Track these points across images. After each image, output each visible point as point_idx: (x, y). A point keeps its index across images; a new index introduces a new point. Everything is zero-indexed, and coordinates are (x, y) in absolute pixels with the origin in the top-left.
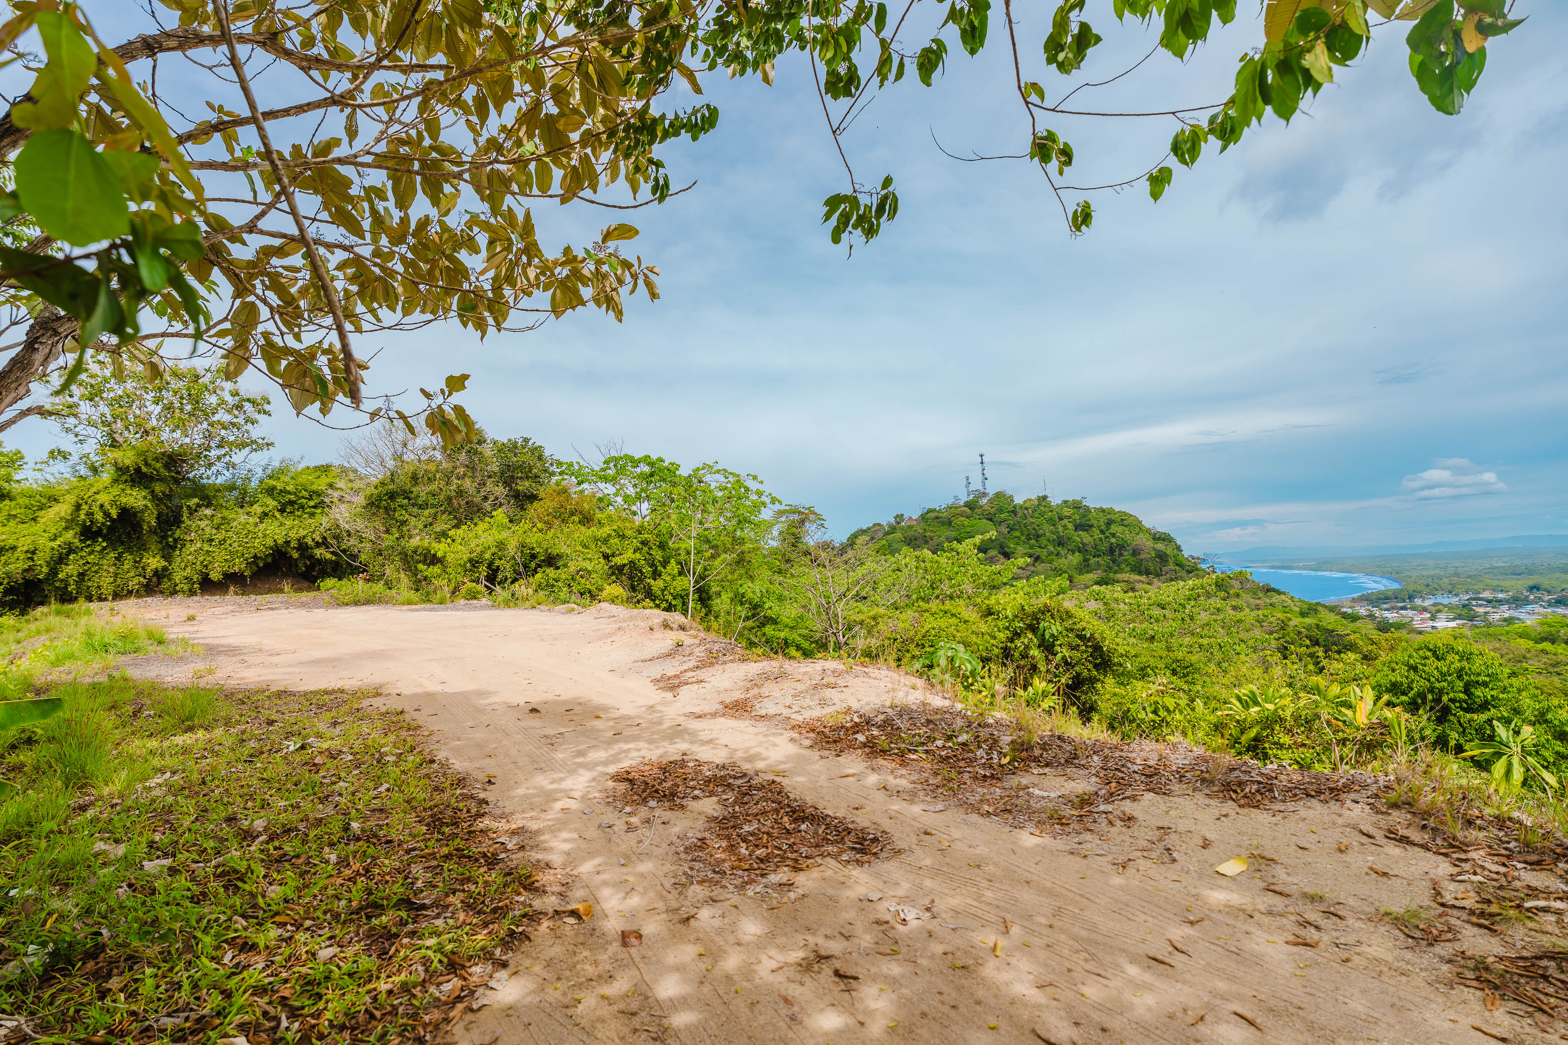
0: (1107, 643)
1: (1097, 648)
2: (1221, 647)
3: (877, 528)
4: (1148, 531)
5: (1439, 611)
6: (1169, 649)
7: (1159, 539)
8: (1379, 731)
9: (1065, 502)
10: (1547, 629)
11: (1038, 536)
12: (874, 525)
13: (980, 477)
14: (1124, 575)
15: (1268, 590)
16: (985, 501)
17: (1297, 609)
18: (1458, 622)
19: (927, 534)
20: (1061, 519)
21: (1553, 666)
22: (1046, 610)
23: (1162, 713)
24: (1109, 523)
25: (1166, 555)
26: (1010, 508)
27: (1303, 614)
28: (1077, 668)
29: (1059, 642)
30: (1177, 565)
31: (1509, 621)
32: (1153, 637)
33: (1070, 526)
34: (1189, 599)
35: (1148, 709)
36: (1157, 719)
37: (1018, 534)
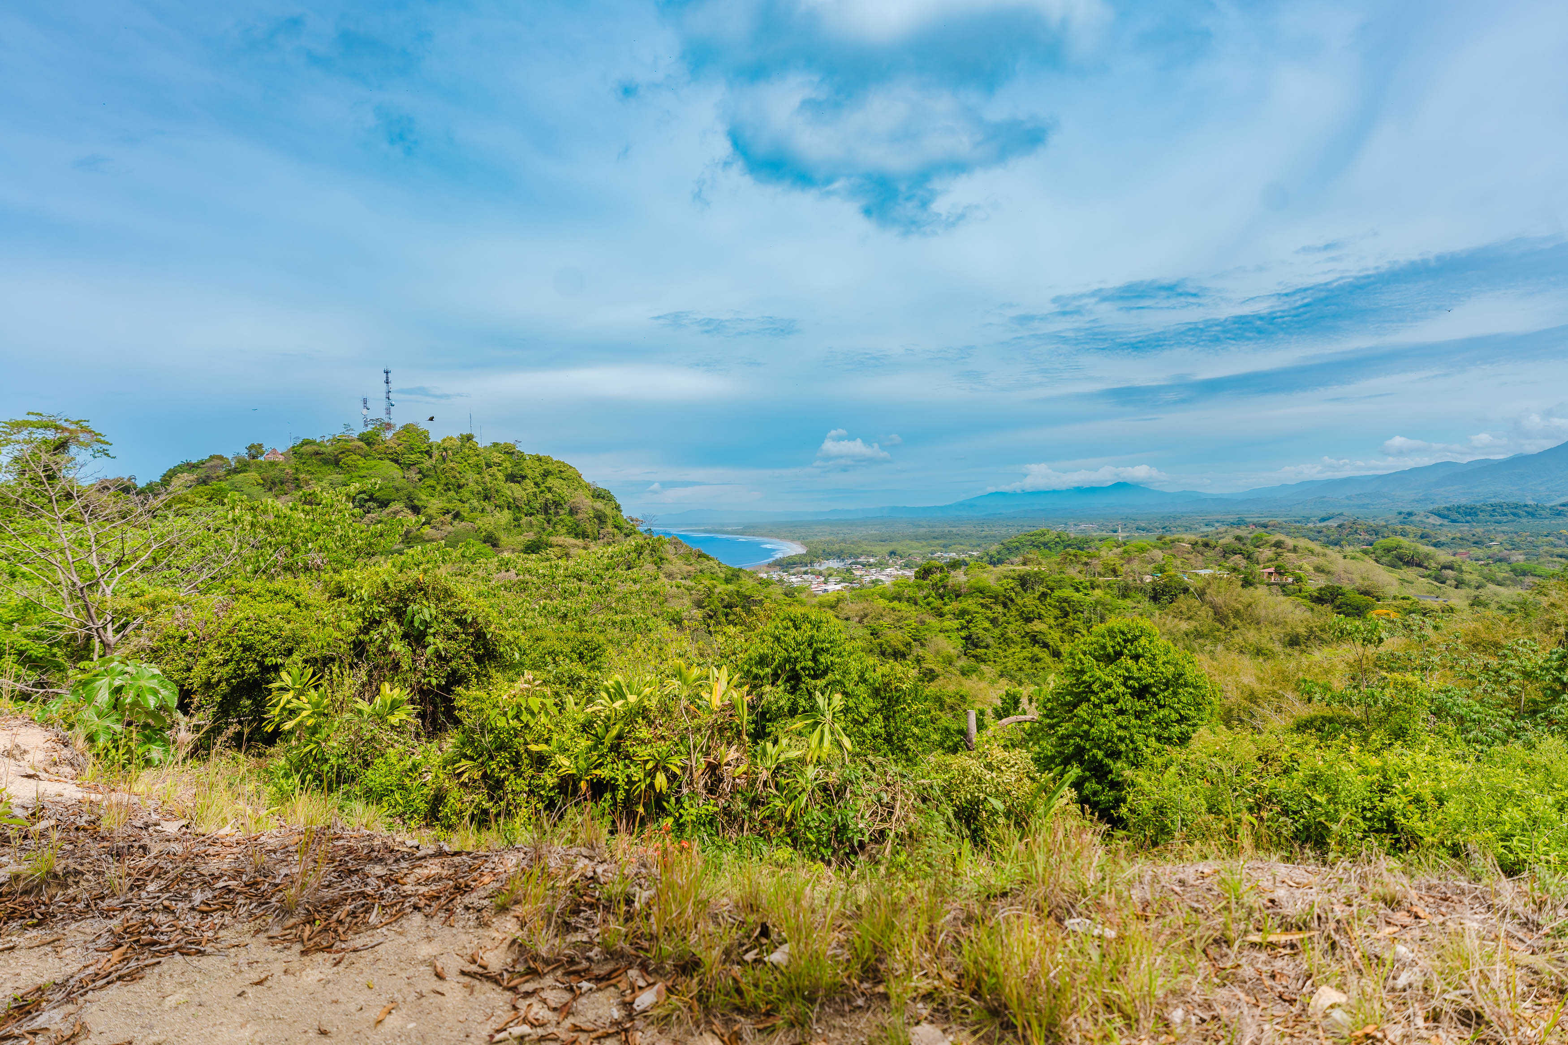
0: (492, 629)
1: (480, 635)
2: (634, 624)
3: (216, 462)
4: (587, 486)
5: (830, 575)
6: (582, 629)
7: (598, 497)
8: (728, 713)
9: (495, 445)
10: (897, 589)
11: (460, 487)
12: (212, 458)
13: (384, 404)
14: (558, 538)
15: (699, 556)
16: (389, 435)
17: (722, 575)
18: (844, 584)
19: (301, 476)
20: (489, 466)
21: (898, 621)
22: (419, 588)
23: (525, 717)
24: (546, 474)
25: (606, 516)
26: (424, 447)
27: (727, 581)
28: (453, 664)
29: (432, 631)
30: (616, 527)
31: (875, 582)
32: (566, 615)
33: (500, 476)
34: (608, 569)
35: (510, 714)
36: (519, 725)
37: (432, 482)
